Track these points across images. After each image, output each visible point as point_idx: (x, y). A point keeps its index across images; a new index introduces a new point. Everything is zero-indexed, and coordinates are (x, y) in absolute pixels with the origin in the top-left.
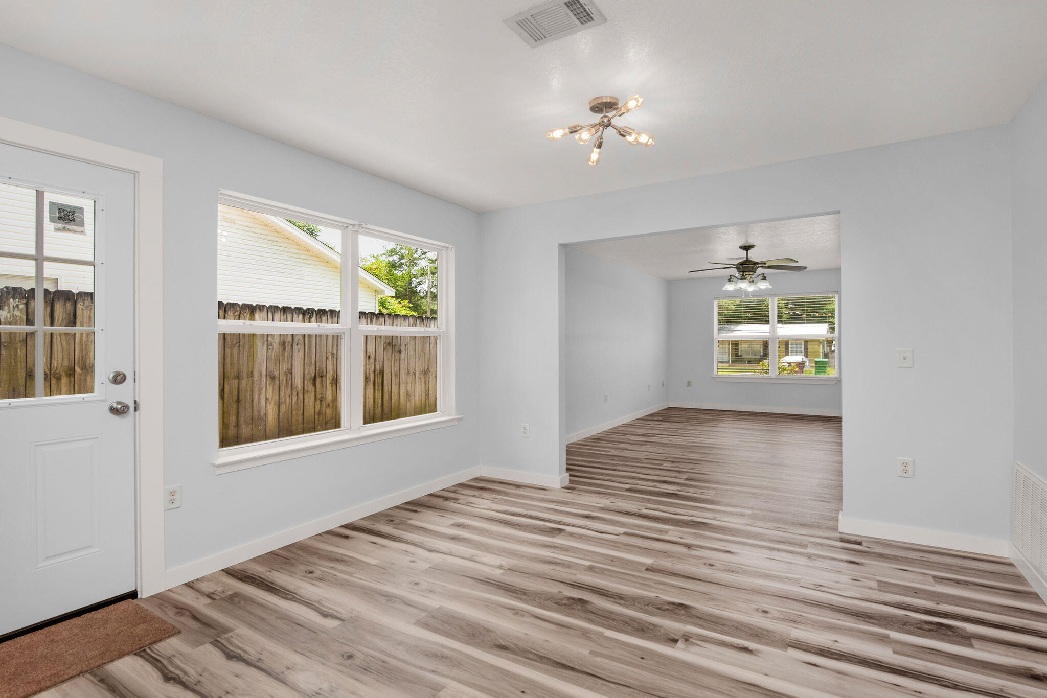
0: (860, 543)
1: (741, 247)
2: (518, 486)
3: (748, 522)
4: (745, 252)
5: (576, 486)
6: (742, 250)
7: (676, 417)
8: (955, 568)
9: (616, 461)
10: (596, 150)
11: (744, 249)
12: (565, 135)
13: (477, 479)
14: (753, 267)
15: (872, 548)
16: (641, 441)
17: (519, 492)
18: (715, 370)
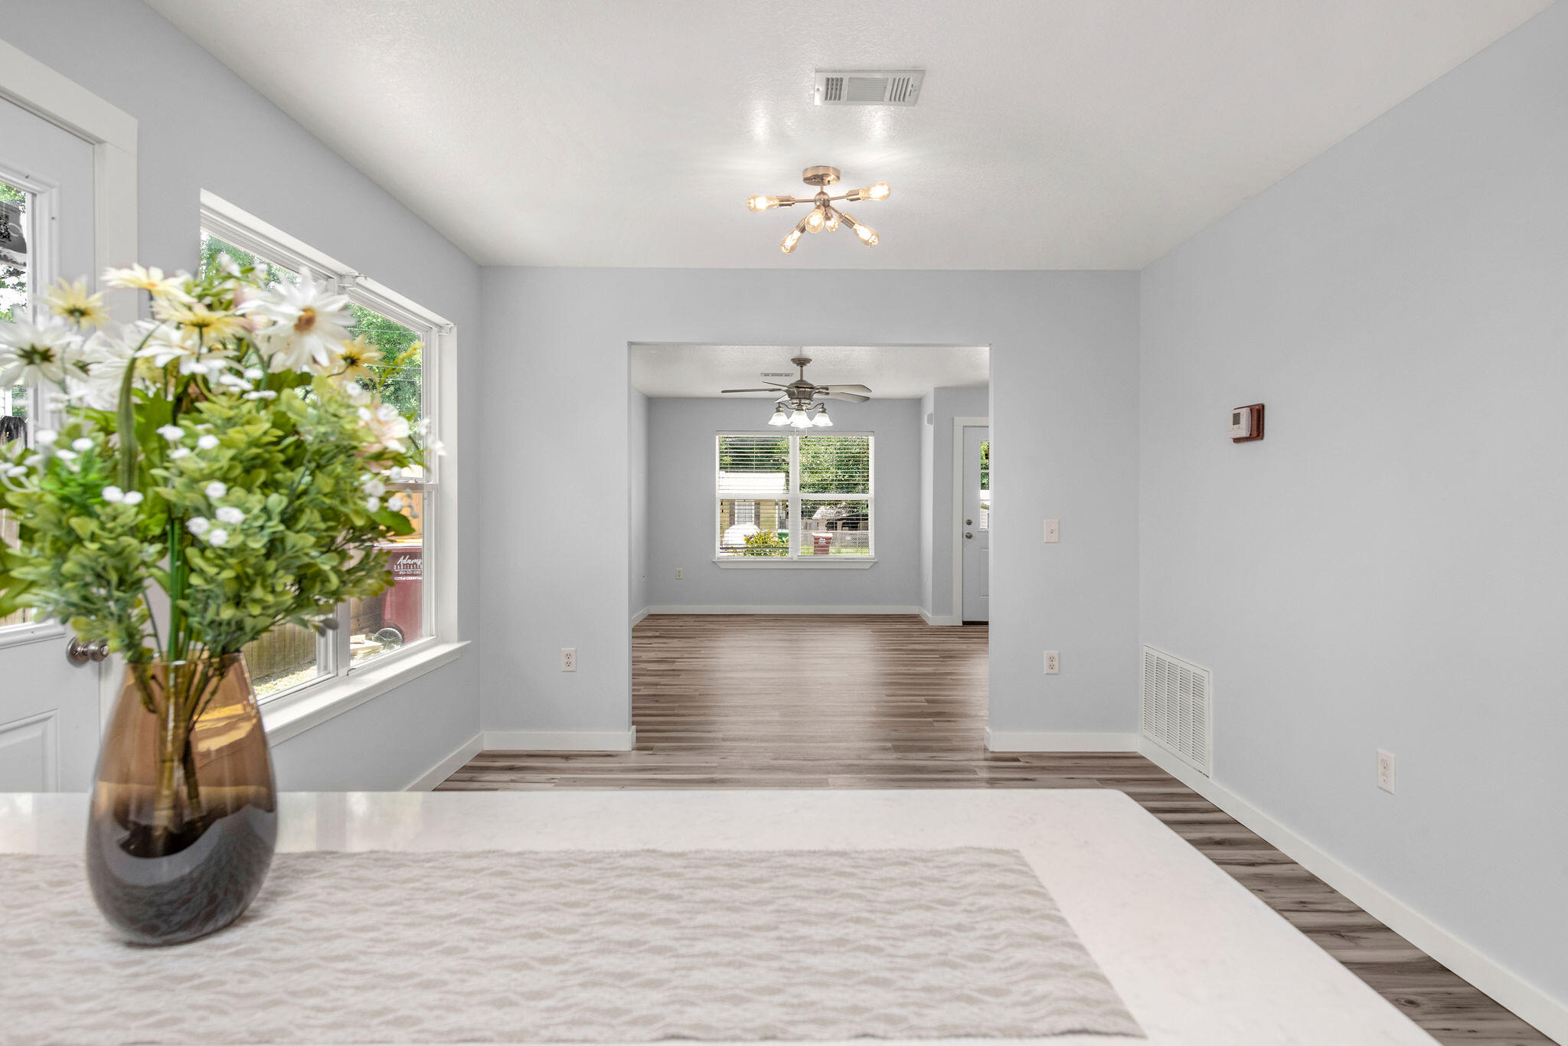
0: (1017, 760)
1: (794, 360)
2: (567, 757)
3: (899, 757)
4: (799, 367)
5: (653, 744)
6: (795, 365)
7: (677, 630)
8: (1107, 769)
9: (662, 703)
10: (797, 234)
11: (798, 365)
12: (770, 207)
13: (481, 756)
14: (810, 392)
15: (1031, 763)
16: (666, 670)
17: (572, 764)
18: (718, 550)
